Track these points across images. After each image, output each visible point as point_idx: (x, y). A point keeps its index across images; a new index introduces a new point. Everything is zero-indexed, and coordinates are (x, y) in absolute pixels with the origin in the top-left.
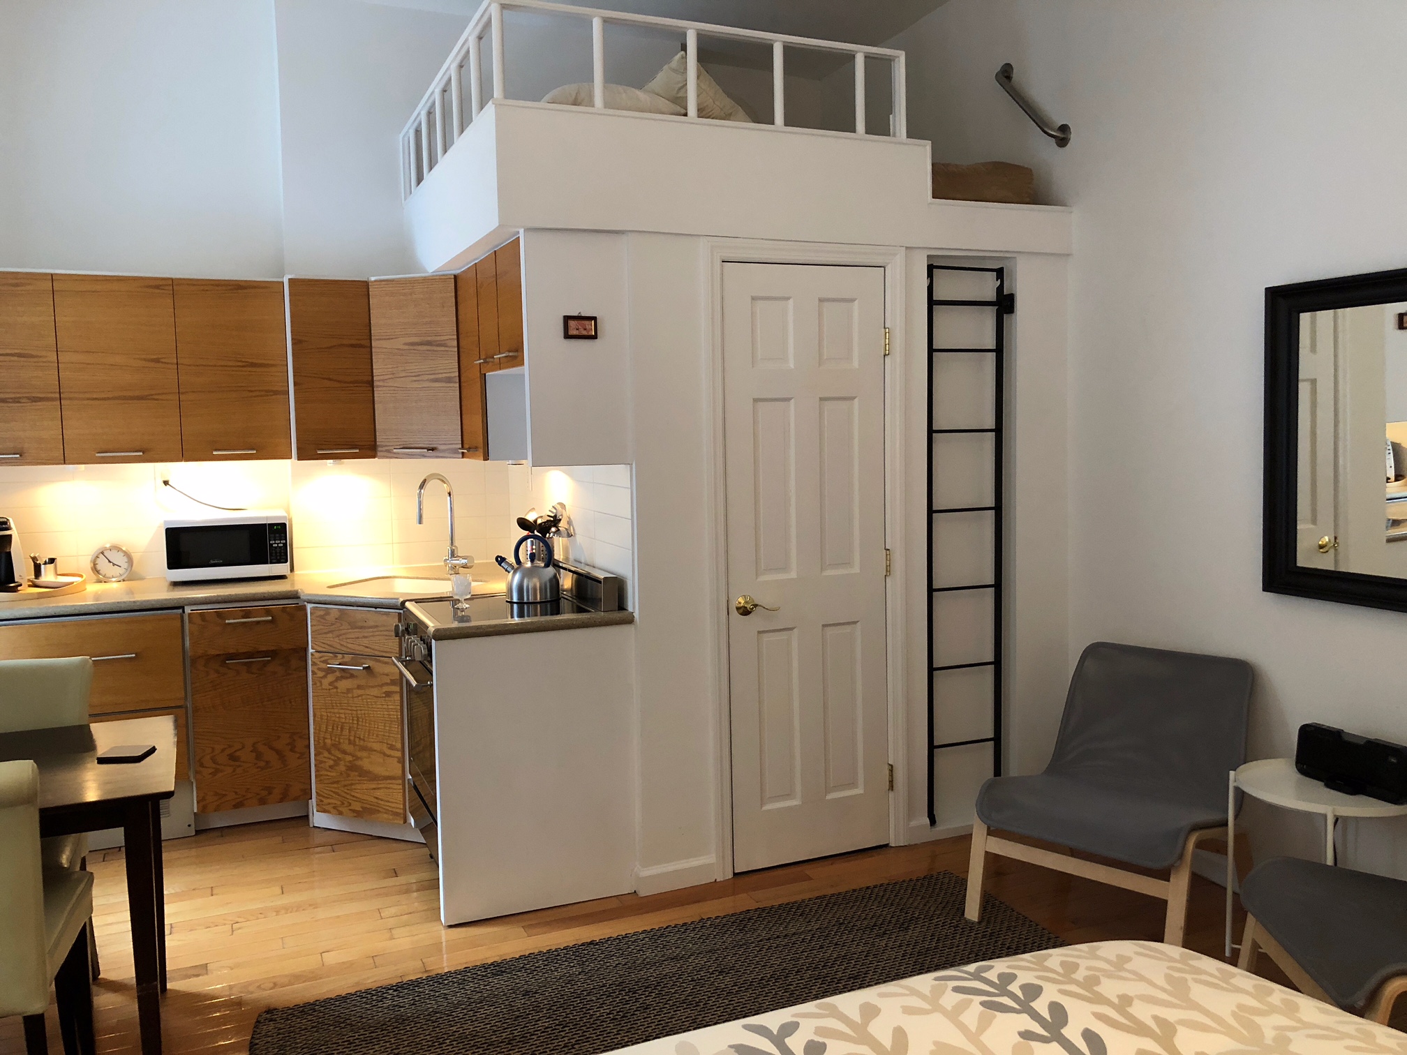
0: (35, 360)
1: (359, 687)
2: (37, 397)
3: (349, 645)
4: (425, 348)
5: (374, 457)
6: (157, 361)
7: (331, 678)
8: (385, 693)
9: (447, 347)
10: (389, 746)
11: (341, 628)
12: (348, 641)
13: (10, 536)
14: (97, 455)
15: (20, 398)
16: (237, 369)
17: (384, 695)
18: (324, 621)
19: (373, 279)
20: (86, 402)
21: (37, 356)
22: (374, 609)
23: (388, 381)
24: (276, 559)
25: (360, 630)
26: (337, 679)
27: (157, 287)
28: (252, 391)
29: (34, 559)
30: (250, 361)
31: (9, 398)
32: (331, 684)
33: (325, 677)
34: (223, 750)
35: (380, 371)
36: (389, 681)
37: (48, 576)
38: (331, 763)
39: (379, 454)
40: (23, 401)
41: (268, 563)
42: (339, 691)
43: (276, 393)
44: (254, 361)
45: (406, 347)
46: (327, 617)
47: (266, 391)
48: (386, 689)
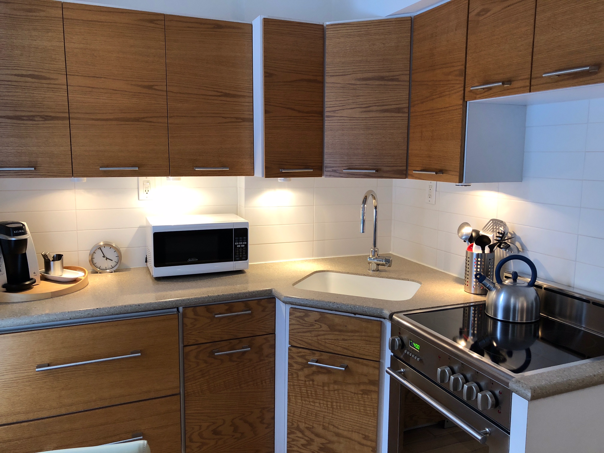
0: (48, 81)
1: (335, 382)
2: (50, 116)
3: (328, 345)
4: (377, 83)
5: (321, 175)
6: (150, 87)
7: (306, 371)
8: (362, 390)
9: (399, 81)
10: (364, 436)
11: (320, 329)
12: (327, 341)
13: (26, 240)
14: (101, 169)
15: (34, 116)
16: (213, 98)
17: (361, 392)
18: (304, 322)
19: (328, 23)
20: (91, 122)
21: (49, 79)
22: (353, 315)
23: (337, 112)
24: (239, 257)
25: (340, 333)
26: (314, 373)
27: (151, 21)
28: (225, 118)
29: (45, 256)
30: (223, 91)
31: (24, 116)
32: (307, 376)
33: (302, 369)
34: (208, 427)
35: (329, 103)
36: (367, 381)
37: (56, 271)
38: (303, 442)
39: (325, 173)
40: (36, 119)
41: (233, 261)
42: (315, 383)
43: (244, 120)
44: (227, 92)
45: (358, 83)
46: (306, 319)
47: (237, 118)
48: (362, 387)
